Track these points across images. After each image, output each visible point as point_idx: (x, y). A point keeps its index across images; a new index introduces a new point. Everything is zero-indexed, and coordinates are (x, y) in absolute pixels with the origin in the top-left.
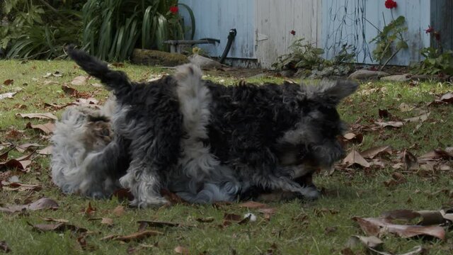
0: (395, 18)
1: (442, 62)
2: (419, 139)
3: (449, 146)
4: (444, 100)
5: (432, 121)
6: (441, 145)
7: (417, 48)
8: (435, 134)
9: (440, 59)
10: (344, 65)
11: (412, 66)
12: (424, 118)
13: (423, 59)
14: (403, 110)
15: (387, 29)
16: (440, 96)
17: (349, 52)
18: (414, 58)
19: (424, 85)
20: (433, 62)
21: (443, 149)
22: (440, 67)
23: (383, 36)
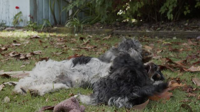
0: (19, 12)
1: (34, 25)
2: (26, 49)
3: (35, 51)
4: (34, 37)
5: (30, 43)
6: (32, 51)
7: (26, 21)
8: (31, 47)
9: (33, 25)
10: (3, 26)
11: (24, 27)
12: (27, 42)
13: (28, 25)
14: (21, 40)
15: (16, 15)
16: (32, 36)
17: (4, 22)
18: (25, 24)
19: (28, 32)
20: (31, 25)
21: (33, 52)
22: (33, 27)
23: (15, 18)
